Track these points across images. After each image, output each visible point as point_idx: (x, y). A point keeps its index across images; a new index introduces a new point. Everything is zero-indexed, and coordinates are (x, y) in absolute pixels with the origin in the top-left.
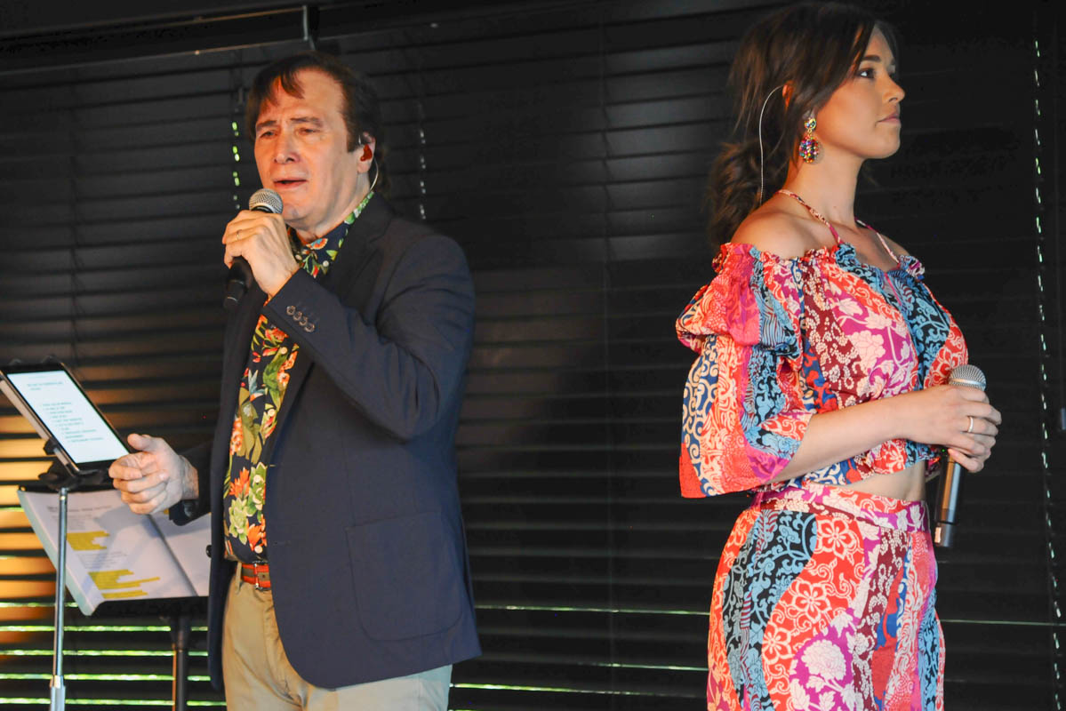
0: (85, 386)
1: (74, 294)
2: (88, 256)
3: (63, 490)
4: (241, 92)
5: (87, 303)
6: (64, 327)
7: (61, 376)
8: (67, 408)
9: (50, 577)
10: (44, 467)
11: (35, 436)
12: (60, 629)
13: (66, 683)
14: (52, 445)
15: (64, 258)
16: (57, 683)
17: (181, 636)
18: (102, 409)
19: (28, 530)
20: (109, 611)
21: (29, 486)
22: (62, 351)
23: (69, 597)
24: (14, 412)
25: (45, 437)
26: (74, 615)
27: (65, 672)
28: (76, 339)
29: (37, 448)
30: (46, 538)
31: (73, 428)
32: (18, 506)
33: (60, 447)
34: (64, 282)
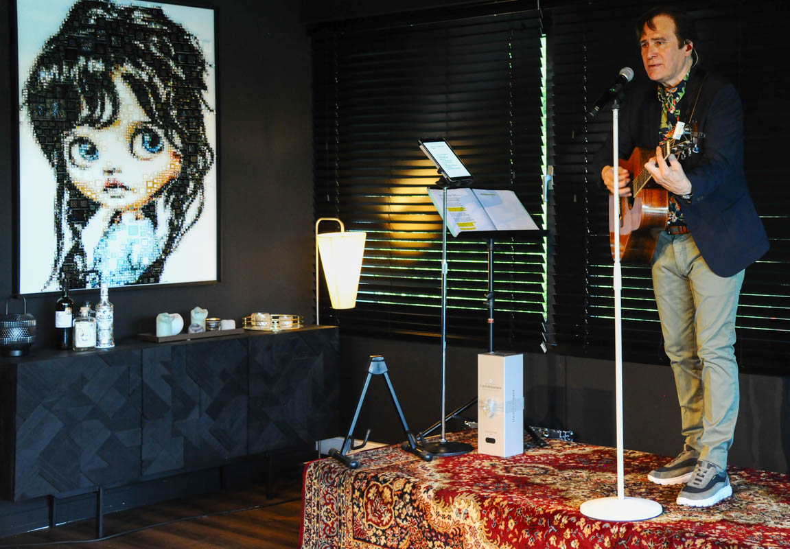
0: (453, 148)
1: (447, 112)
2: (453, 97)
3: (445, 188)
4: (512, 31)
5: (453, 115)
6: (443, 125)
7: (444, 143)
8: (446, 156)
9: (441, 222)
10: (438, 179)
11: (434, 168)
12: (445, 242)
13: (447, 262)
14: (441, 170)
15: (443, 97)
16: (444, 262)
17: (491, 245)
18: (460, 157)
19: (431, 204)
20: (463, 235)
21: (431, 187)
22: (443, 134)
23: (448, 230)
24: (426, 158)
25: (438, 167)
26: (450, 237)
27: (447, 259)
28: (448, 129)
29: (434, 172)
30: (438, 207)
31: (448, 164)
32: (427, 195)
33: (444, 171)
34: (443, 107)
